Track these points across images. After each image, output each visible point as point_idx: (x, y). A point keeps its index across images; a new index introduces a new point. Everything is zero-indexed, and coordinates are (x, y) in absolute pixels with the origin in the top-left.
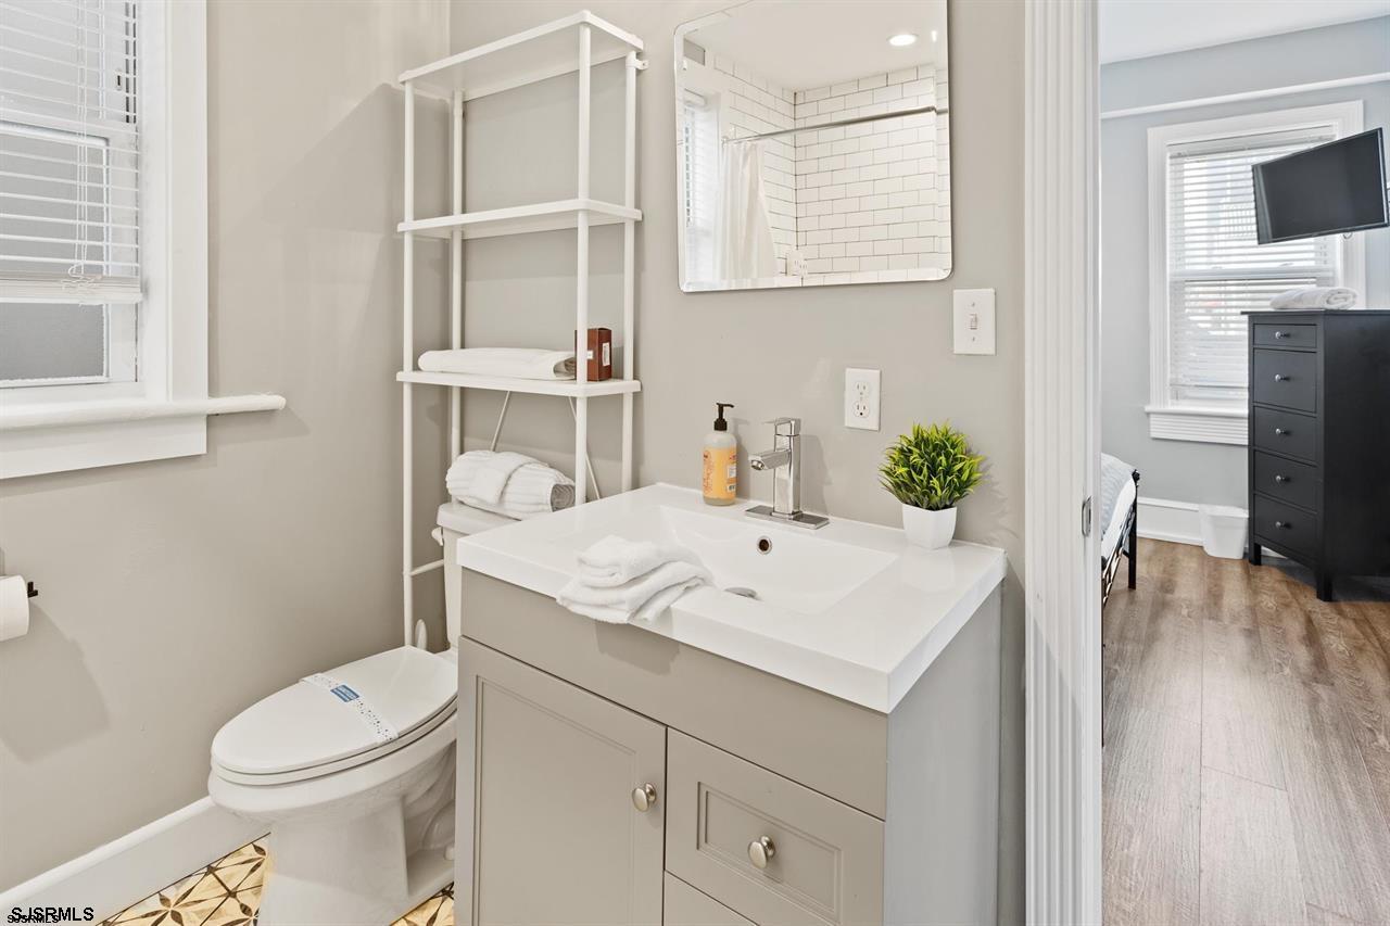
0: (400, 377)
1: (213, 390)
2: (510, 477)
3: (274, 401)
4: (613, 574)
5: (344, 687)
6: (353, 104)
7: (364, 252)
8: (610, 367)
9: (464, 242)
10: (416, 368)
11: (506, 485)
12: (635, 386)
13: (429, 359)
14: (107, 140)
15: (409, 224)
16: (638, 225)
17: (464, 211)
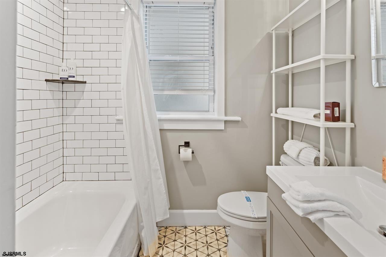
0: (272, 115)
1: (226, 115)
2: (301, 151)
3: (238, 118)
4: (299, 195)
5: (249, 197)
6: (259, 40)
7: (262, 80)
8: (339, 117)
9: (293, 74)
10: (276, 112)
11: (299, 153)
12: (352, 125)
13: (280, 110)
14: (209, 60)
15: (274, 70)
16: (353, 61)
17: (293, 63)
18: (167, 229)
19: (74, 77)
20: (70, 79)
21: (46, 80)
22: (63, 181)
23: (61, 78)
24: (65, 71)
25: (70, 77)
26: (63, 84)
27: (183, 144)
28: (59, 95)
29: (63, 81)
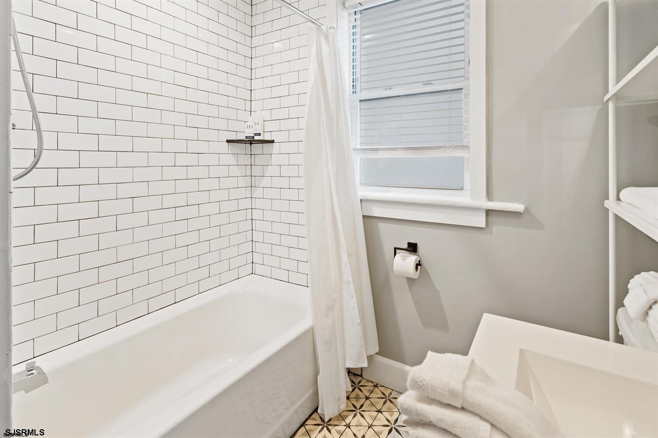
0: (607, 204)
6: (574, 28)
13: (627, 193)
14: (463, 89)
18: (376, 388)
19: (260, 134)
20: (256, 138)
21: (228, 141)
22: (252, 273)
23: (246, 137)
24: (251, 127)
25: (256, 134)
26: (251, 145)
27: (406, 246)
28: (246, 160)
29: (251, 141)
